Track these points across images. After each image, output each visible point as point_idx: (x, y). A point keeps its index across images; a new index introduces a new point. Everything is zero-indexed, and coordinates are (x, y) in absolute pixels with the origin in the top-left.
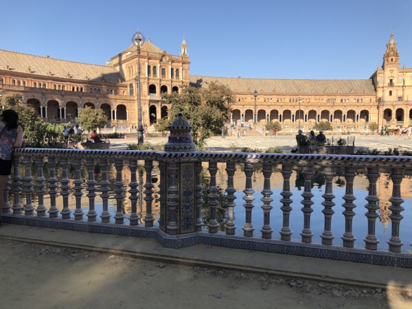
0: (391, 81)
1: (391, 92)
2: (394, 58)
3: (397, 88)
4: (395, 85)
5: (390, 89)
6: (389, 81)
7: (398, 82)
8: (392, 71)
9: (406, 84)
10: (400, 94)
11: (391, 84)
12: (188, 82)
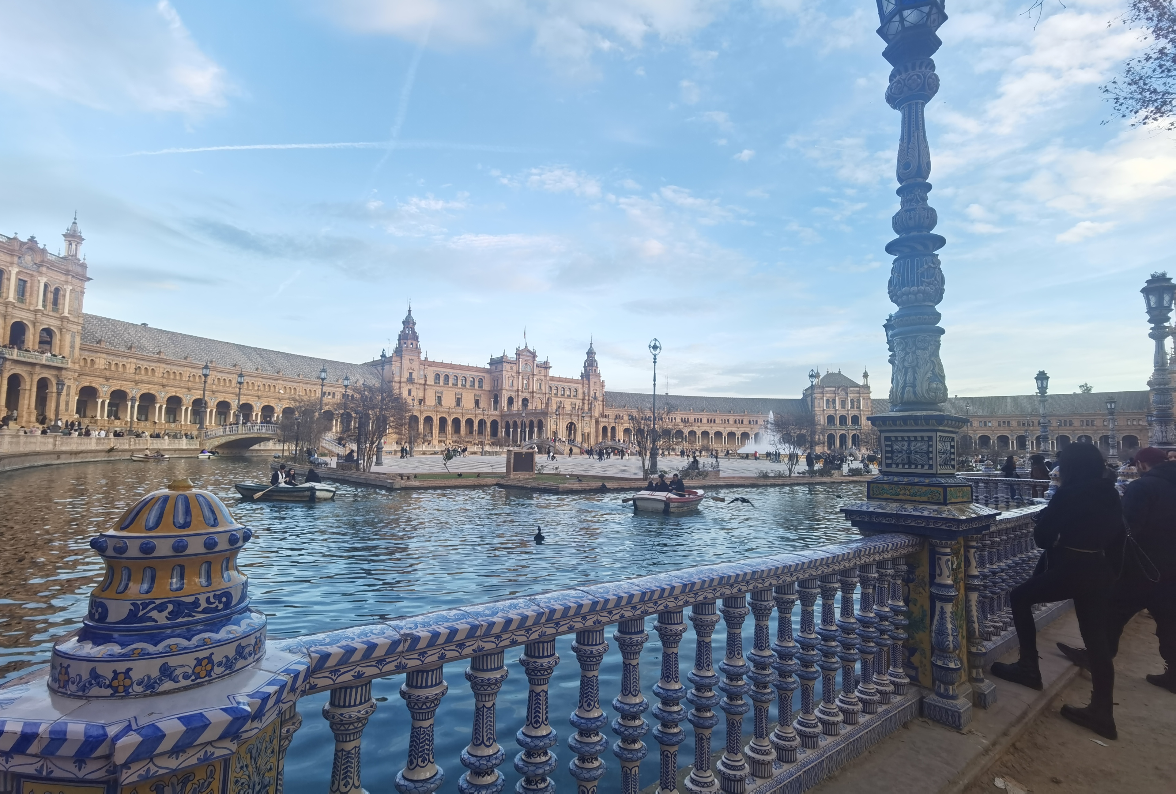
0: (411, 374)
1: (410, 392)
2: (413, 342)
3: (418, 386)
4: (416, 381)
5: (410, 386)
6: (408, 375)
7: (419, 378)
8: (412, 360)
9: (428, 383)
10: (421, 395)
11: (410, 380)
12: (78, 324)
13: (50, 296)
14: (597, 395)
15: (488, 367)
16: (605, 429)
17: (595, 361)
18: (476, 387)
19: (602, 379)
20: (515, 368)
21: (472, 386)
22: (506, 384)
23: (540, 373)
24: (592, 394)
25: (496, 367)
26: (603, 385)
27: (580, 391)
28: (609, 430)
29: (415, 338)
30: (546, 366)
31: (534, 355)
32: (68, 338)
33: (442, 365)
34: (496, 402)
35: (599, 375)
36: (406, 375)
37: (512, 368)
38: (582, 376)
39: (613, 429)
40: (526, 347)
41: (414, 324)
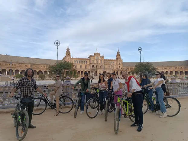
2: (69, 54)
8: (68, 58)
14: (120, 63)
15: (88, 58)
17: (120, 55)
18: (85, 63)
20: (94, 58)
22: (92, 62)
23: (101, 59)
24: (119, 63)
25: (90, 58)
26: (122, 61)
27: (115, 63)
30: (103, 57)
31: (99, 54)
33: (76, 59)
34: (90, 67)
35: (121, 58)
40: (97, 52)
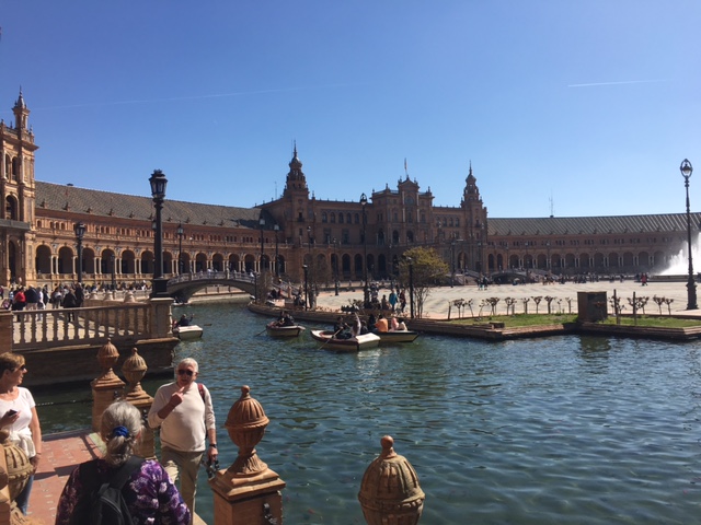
0: (300, 214)
1: (301, 230)
2: (301, 183)
3: (308, 225)
4: (305, 221)
5: (300, 226)
7: (308, 218)
8: (300, 201)
9: (317, 221)
11: (301, 219)
12: (31, 189)
13: (10, 166)
14: (480, 221)
15: (371, 201)
16: (491, 256)
17: (476, 188)
18: (361, 222)
19: (484, 206)
20: (398, 201)
21: (357, 222)
22: (391, 217)
23: (423, 204)
24: (475, 222)
25: (379, 202)
26: (485, 211)
27: (462, 220)
28: (496, 257)
29: (302, 178)
30: (428, 196)
31: (415, 186)
32: (25, 203)
33: (328, 202)
34: (381, 237)
35: (480, 202)
36: (297, 215)
37: (395, 201)
38: (462, 203)
39: (500, 256)
40: (408, 179)
41: (300, 165)
